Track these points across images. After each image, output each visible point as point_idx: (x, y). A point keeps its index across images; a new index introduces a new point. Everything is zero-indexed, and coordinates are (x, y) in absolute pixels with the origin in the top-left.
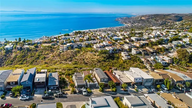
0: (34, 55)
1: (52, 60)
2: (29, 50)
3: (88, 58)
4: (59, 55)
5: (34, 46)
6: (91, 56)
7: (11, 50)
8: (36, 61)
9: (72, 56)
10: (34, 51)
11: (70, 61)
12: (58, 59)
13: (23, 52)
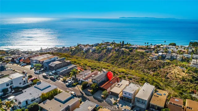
0: (125, 58)
1: (137, 66)
2: (123, 52)
3: (174, 73)
4: (146, 63)
5: (129, 50)
6: (178, 72)
7: (111, 50)
8: (124, 64)
9: (158, 67)
10: (127, 54)
11: (153, 71)
12: (142, 66)
13: (118, 53)
